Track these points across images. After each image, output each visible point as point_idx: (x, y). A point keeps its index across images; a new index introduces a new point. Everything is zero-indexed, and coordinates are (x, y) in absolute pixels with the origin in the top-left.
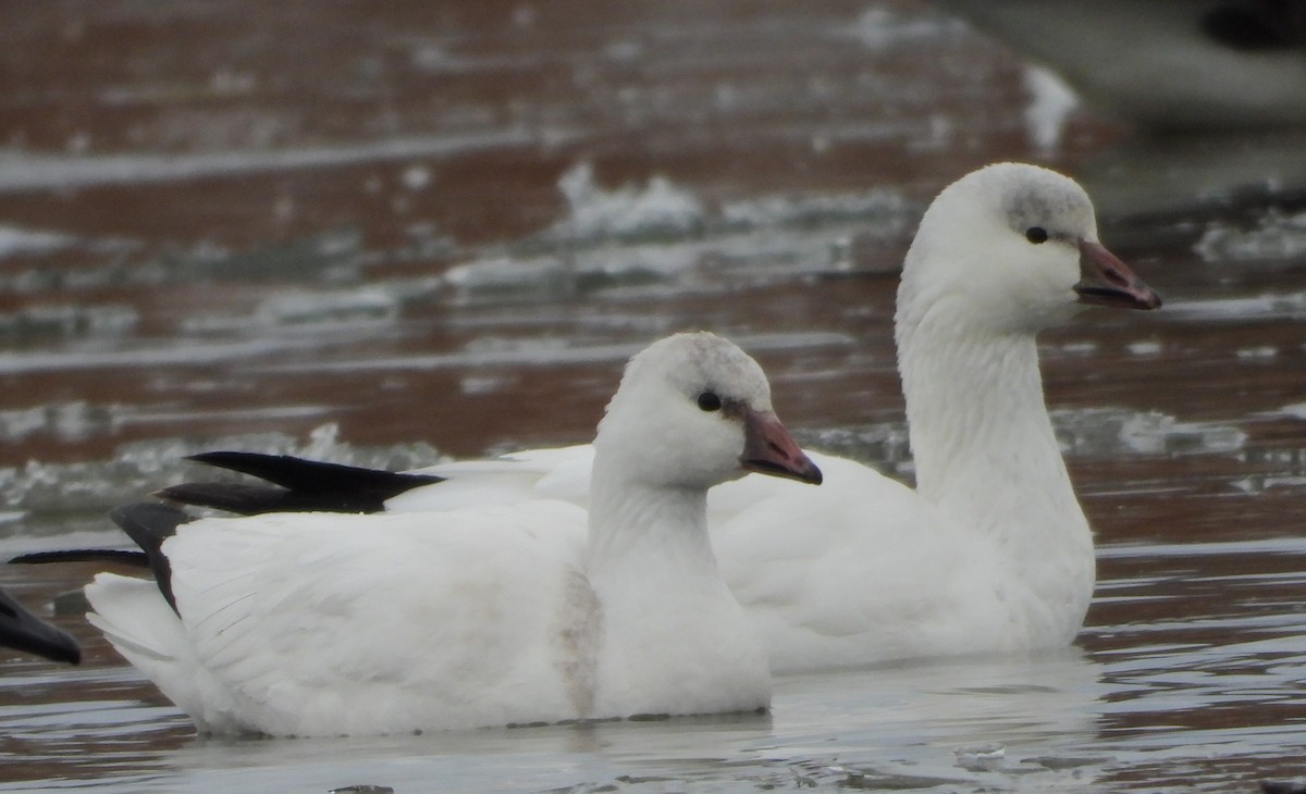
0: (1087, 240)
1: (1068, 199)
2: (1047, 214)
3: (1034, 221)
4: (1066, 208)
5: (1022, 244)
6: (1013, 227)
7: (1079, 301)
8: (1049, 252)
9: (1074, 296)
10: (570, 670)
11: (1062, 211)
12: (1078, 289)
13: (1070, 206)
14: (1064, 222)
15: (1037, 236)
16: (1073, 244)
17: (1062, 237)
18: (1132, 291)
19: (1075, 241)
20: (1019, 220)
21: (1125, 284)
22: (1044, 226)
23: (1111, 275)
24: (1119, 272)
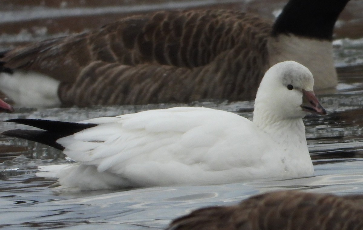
0: (306, 90)
1: (300, 76)
2: (292, 81)
3: (289, 83)
4: (299, 80)
5: (286, 90)
6: (284, 85)
8: (293, 93)
9: (300, 108)
11: (297, 80)
12: (302, 106)
13: (300, 79)
14: (296, 84)
15: (290, 87)
16: (301, 91)
17: (297, 88)
18: (316, 109)
19: (302, 90)
20: (285, 81)
21: (315, 106)
22: (292, 85)
23: (311, 103)
24: (314, 102)
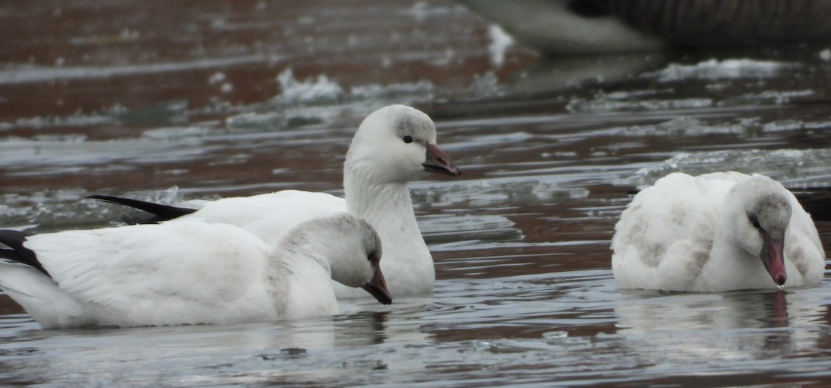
0: (430, 143)
1: (423, 124)
2: (413, 131)
3: (407, 133)
4: (422, 129)
5: (401, 143)
6: (400, 136)
7: (425, 170)
8: (412, 147)
9: (422, 168)
10: (275, 294)
11: (419, 129)
12: (424, 165)
13: (424, 128)
14: (420, 134)
15: (408, 140)
16: (423, 144)
17: (419, 141)
18: (448, 168)
19: (425, 143)
20: (401, 131)
21: (446, 164)
22: (411, 136)
23: (439, 160)
24: (443, 159)
